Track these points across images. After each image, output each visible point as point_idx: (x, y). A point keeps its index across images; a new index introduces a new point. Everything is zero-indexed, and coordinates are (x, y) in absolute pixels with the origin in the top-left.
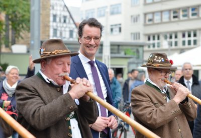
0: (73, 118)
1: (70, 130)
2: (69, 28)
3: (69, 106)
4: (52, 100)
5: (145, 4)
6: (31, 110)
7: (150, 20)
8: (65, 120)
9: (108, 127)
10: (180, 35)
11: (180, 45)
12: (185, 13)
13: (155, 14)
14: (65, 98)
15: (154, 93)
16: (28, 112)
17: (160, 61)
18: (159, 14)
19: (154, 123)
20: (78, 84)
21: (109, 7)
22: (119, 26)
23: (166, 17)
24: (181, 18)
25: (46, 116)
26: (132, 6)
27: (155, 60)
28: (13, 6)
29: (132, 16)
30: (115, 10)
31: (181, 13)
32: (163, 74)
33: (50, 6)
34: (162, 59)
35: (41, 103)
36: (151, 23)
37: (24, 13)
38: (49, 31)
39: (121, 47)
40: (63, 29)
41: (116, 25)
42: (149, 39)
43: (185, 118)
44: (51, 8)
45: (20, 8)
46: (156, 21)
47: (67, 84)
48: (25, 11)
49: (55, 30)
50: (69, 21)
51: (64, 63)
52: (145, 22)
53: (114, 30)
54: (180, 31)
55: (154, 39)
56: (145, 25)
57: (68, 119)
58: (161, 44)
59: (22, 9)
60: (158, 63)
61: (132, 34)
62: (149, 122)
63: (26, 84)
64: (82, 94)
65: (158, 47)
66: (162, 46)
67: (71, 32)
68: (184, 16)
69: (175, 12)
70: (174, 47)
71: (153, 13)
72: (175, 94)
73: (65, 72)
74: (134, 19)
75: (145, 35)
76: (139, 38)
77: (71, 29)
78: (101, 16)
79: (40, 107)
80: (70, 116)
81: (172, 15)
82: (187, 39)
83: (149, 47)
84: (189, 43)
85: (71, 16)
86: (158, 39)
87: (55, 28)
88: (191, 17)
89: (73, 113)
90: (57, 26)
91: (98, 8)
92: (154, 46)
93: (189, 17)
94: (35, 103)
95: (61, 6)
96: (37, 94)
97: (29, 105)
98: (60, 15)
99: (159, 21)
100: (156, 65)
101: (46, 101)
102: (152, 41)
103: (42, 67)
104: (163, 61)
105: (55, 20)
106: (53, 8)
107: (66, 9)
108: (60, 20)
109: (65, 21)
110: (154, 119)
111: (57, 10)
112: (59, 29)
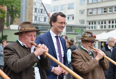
0: (36, 67)
1: (34, 73)
2: (44, 16)
3: (34, 60)
4: (24, 56)
5: (88, 4)
6: (11, 62)
7: (91, 13)
8: (31, 68)
9: (63, 73)
10: (107, 22)
11: (107, 28)
12: (111, 10)
13: (94, 10)
14: (31, 55)
15: (84, 54)
16: (10, 62)
17: (89, 36)
18: (96, 10)
19: (83, 71)
20: (39, 47)
21: (67, 5)
22: (72, 16)
23: (100, 12)
24: (109, 12)
25: (20, 65)
26: (80, 5)
27: (86, 35)
28: (11, 2)
29: (80, 11)
30: (71, 7)
31: (108, 10)
32: (90, 44)
33: (34, 3)
34: (90, 35)
35: (18, 57)
36: (91, 14)
37: (17, 7)
38: (32, 17)
39: (73, 28)
40: (40, 16)
41: (71, 15)
42: (90, 24)
43: (102, 69)
44: (34, 4)
45: (15, 4)
46: (94, 14)
47: (33, 47)
48: (18, 6)
49: (36, 17)
50: (44, 12)
51: (32, 36)
52: (88, 14)
53: (70, 18)
54: (108, 20)
55: (92, 24)
56: (88, 16)
57: (33, 67)
58: (96, 27)
59: (16, 4)
60: (88, 37)
61: (80, 20)
62: (80, 70)
63: (10, 46)
64: (42, 53)
65: (95, 28)
66: (97, 28)
67: (45, 18)
68: (110, 11)
69: (105, 9)
70: (103, 29)
71: (92, 9)
72: (97, 55)
73: (32, 40)
74: (81, 12)
75: (88, 21)
76: (84, 23)
77: (45, 17)
78: (62, 10)
79: (17, 60)
80: (35, 65)
81: (103, 10)
82: (111, 24)
83: (90, 28)
84: (113, 26)
85: (45, 9)
86: (95, 24)
87: (36, 16)
88: (114, 12)
89: (36, 64)
90: (37, 15)
91: (61, 5)
92: (92, 28)
93: (113, 12)
94: (14, 58)
95: (40, 3)
96: (15, 52)
97: (11, 59)
98: (39, 8)
99: (96, 14)
100: (86, 39)
101: (21, 56)
102: (91, 25)
103: (19, 37)
104: (90, 36)
105: (36, 11)
106: (35, 5)
107: (42, 5)
108: (39, 11)
109: (41, 12)
110: (83, 68)
111: (37, 6)
112: (38, 16)
